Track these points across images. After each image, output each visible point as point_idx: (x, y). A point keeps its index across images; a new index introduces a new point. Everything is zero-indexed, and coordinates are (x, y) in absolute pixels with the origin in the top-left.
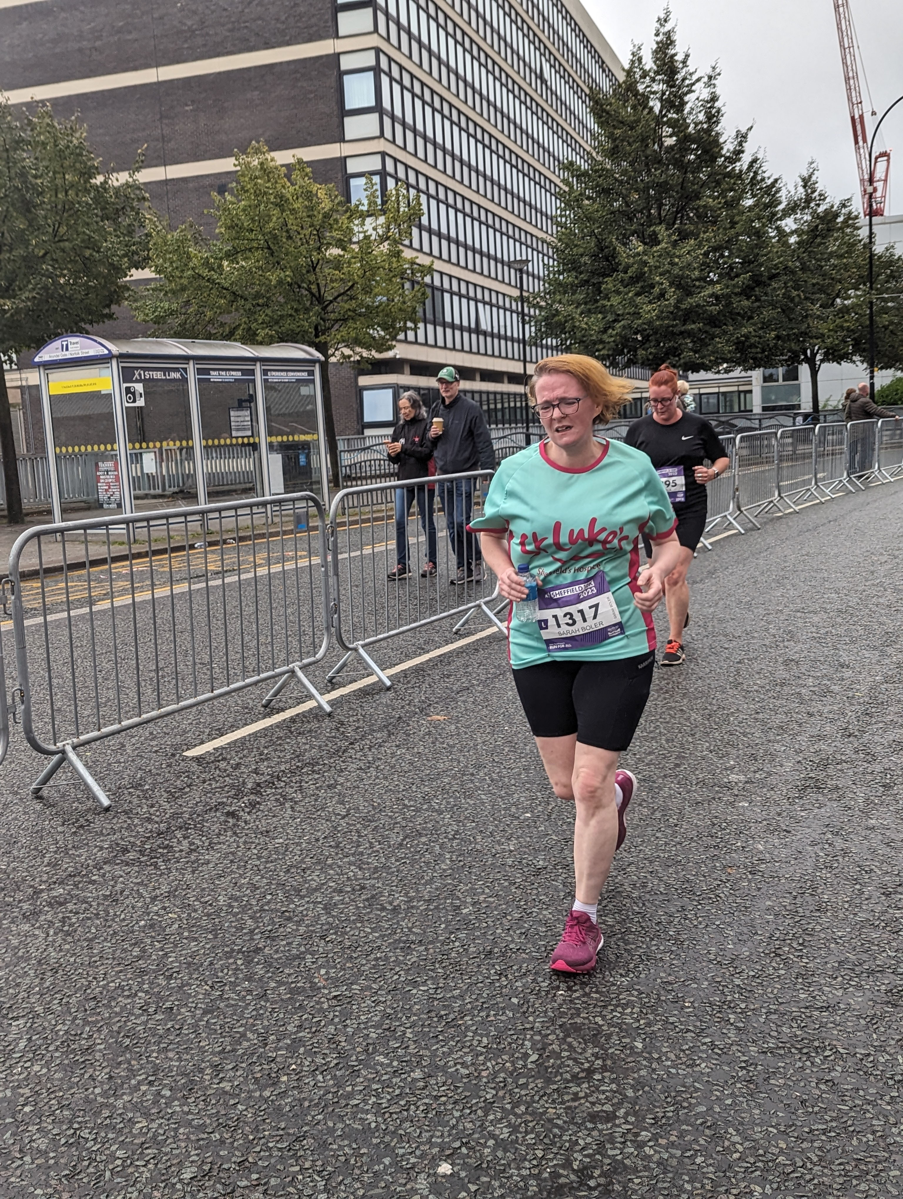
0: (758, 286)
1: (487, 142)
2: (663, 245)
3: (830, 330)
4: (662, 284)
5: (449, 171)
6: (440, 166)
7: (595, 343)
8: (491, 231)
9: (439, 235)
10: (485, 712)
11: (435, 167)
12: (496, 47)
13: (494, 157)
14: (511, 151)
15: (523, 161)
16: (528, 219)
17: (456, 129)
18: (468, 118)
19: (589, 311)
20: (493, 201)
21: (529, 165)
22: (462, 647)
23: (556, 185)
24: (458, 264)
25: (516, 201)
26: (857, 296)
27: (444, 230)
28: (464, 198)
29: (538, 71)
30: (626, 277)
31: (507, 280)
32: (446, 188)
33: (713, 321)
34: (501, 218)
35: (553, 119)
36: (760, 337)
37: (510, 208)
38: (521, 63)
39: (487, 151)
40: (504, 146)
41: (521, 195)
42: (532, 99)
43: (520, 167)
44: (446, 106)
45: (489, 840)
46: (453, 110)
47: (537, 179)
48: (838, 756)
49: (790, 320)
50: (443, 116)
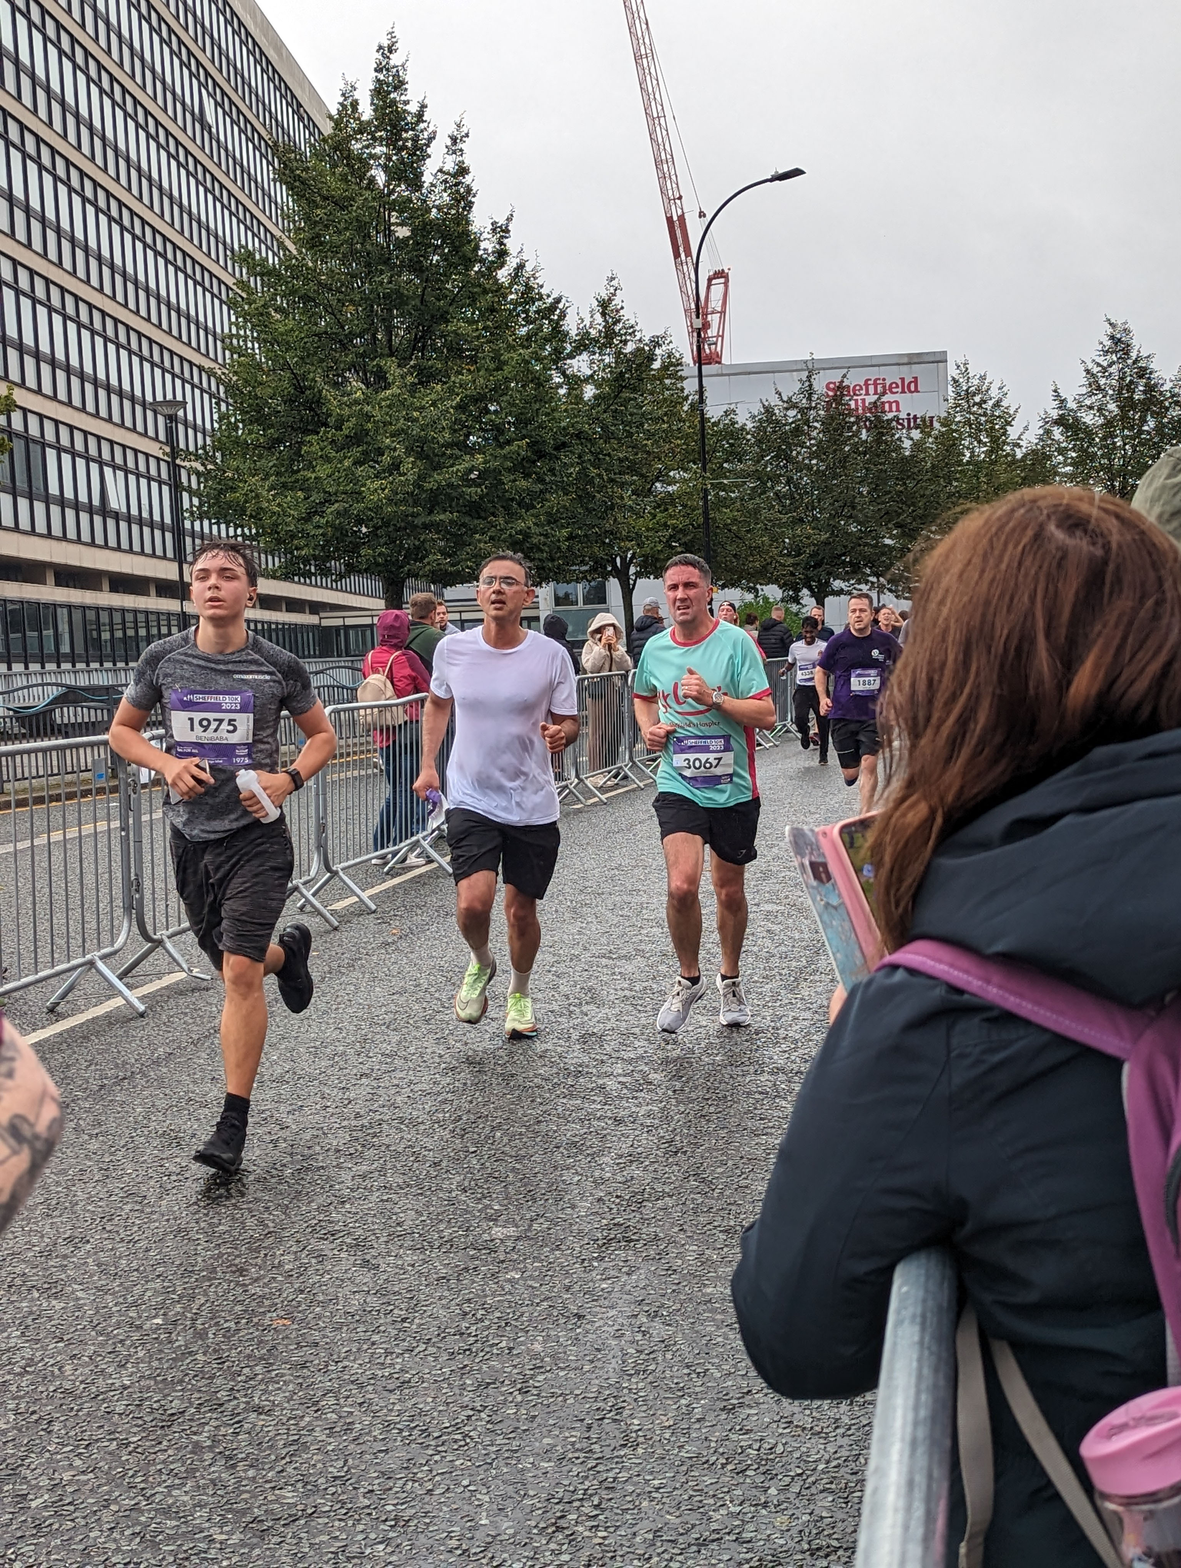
0: (540, 458)
1: (114, 213)
2: (395, 390)
3: (648, 529)
4: (395, 449)
5: (53, 255)
6: (37, 245)
7: (293, 537)
8: (124, 353)
9: (37, 355)
10: (94, 1145)
11: (29, 246)
12: (127, 67)
13: (128, 237)
14: (154, 230)
15: (175, 247)
16: (185, 338)
17: (62, 190)
18: (82, 174)
19: (284, 486)
20: (126, 306)
21: (185, 254)
22: (61, 1034)
23: (228, 288)
24: (69, 404)
25: (164, 308)
26: (684, 481)
27: (45, 347)
28: (77, 298)
29: (197, 110)
30: (340, 436)
31: (151, 433)
32: (48, 281)
33: (475, 509)
34: (140, 335)
35: (222, 186)
36: (546, 536)
37: (154, 319)
38: (169, 96)
39: (116, 228)
40: (144, 222)
41: (173, 299)
42: (187, 152)
43: (170, 256)
44: (45, 152)
45: (87, 1370)
46: (58, 159)
47: (198, 277)
48: (659, 1187)
49: (589, 511)
50: (41, 167)
